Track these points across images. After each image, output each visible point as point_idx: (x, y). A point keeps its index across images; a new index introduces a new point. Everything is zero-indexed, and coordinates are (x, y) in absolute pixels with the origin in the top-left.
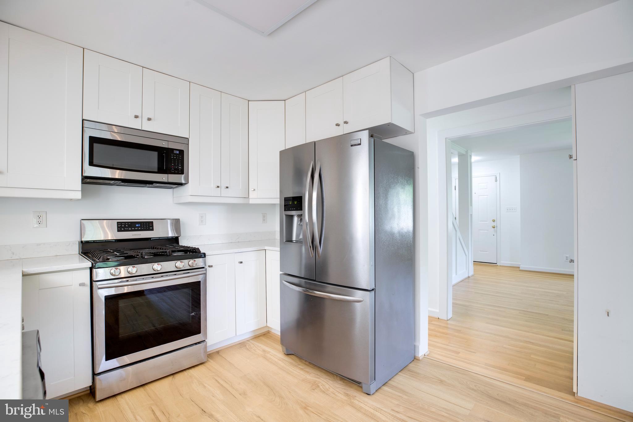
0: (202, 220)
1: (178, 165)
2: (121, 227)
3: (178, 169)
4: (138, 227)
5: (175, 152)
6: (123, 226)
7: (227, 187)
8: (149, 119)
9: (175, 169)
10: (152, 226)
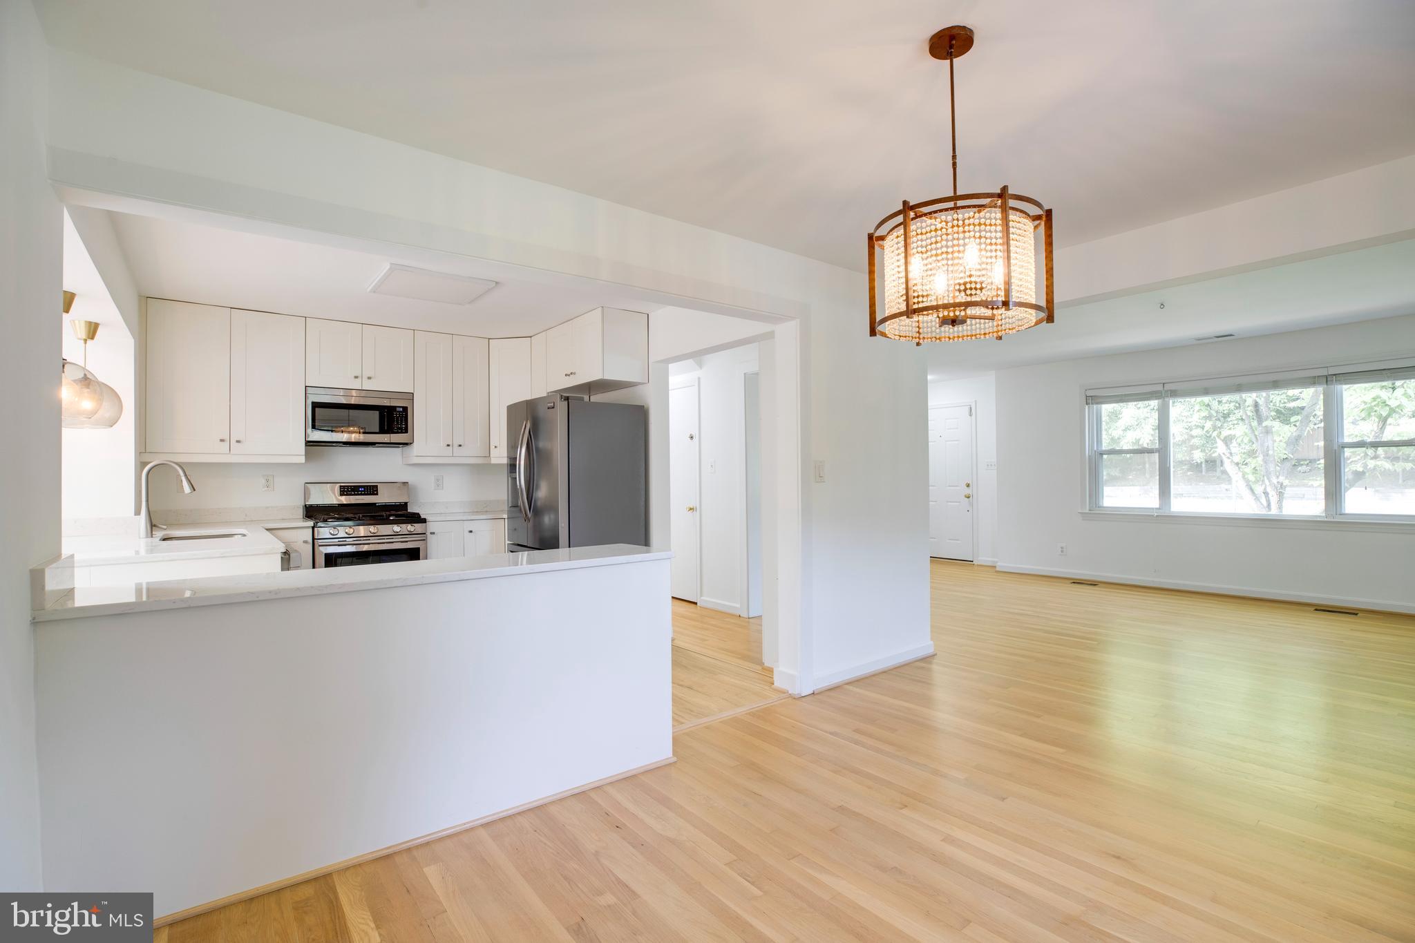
0: (439, 484)
1: (401, 424)
2: (344, 491)
3: (401, 428)
4: (362, 491)
5: (398, 409)
6: (346, 490)
7: (460, 446)
8: (369, 378)
9: (398, 428)
10: (377, 490)
